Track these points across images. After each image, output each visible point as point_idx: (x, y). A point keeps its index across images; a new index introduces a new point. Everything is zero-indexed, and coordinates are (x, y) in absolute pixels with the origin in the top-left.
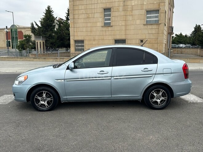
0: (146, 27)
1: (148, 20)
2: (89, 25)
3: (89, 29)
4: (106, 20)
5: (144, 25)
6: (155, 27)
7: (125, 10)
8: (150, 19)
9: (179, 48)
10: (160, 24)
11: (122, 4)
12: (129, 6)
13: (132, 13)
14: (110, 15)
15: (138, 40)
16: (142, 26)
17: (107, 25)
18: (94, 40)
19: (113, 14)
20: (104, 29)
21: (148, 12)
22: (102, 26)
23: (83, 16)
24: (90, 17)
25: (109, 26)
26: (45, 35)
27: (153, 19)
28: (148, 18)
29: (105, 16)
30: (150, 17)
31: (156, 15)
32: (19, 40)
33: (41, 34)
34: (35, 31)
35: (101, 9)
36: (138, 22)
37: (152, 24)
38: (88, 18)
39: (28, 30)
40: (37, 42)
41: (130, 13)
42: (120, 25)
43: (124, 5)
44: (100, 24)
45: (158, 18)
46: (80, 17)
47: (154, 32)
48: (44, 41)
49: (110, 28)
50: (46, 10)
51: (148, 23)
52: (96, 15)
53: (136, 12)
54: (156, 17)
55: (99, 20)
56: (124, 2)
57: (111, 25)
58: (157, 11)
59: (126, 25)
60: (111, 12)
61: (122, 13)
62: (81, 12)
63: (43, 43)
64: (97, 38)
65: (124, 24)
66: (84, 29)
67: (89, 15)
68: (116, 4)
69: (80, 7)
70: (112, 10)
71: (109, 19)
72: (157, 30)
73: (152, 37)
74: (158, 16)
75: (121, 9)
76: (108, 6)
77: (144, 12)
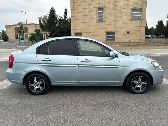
0: (131, 22)
1: (133, 16)
2: (86, 21)
3: (86, 24)
4: (100, 17)
5: (130, 20)
6: (139, 21)
7: (115, 9)
8: (135, 16)
9: (148, 38)
10: (142, 19)
11: (112, 4)
12: (118, 6)
13: (120, 11)
14: (102, 13)
15: (125, 32)
16: (128, 21)
17: (101, 21)
18: (90, 33)
19: (105, 12)
20: (98, 24)
21: (133, 10)
22: (96, 22)
23: (82, 14)
24: (87, 14)
25: (102, 22)
26: (50, 30)
27: (137, 16)
28: (133, 14)
29: (99, 13)
30: (134, 14)
31: (139, 12)
32: (24, 34)
33: (48, 29)
34: (42, 27)
35: (96, 9)
36: (125, 18)
37: (136, 20)
38: (85, 15)
39: (31, 26)
40: (44, 35)
41: (119, 11)
42: (111, 20)
43: (114, 5)
44: (95, 20)
45: (141, 15)
46: (79, 15)
47: (138, 25)
48: (50, 34)
49: (103, 23)
50: (50, 10)
51: (133, 19)
52: (92, 13)
53: (124, 11)
54: (139, 14)
55: (94, 16)
56: (114, 2)
57: (104, 21)
58: (140, 9)
59: (115, 21)
60: (104, 10)
61: (113, 11)
62: (79, 11)
63: (49, 35)
64: (92, 31)
65: (114, 19)
66: (82, 24)
67: (86, 14)
68: (108, 5)
69: (79, 7)
70: (104, 9)
71: (102, 16)
72: (140, 24)
73: (136, 29)
74: (141, 13)
75: (112, 8)
76: (101, 6)
77: (129, 10)
